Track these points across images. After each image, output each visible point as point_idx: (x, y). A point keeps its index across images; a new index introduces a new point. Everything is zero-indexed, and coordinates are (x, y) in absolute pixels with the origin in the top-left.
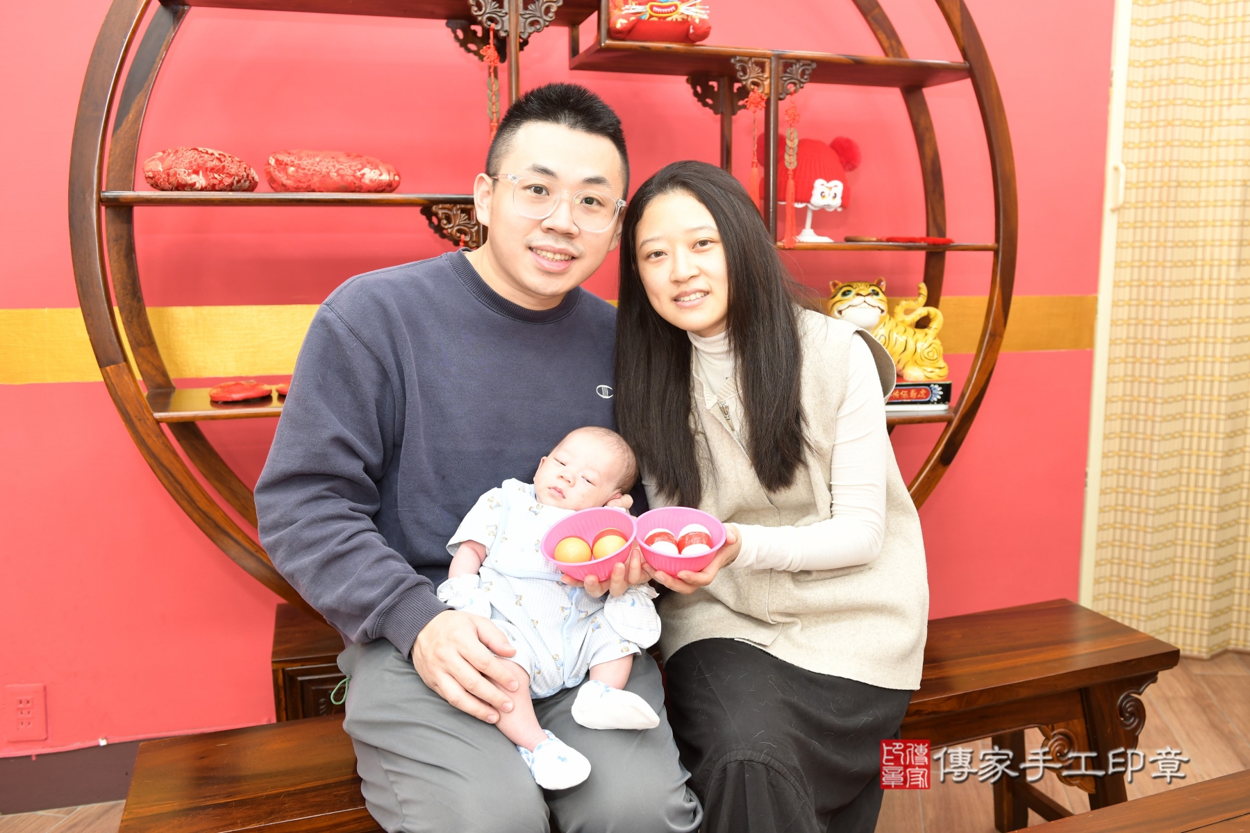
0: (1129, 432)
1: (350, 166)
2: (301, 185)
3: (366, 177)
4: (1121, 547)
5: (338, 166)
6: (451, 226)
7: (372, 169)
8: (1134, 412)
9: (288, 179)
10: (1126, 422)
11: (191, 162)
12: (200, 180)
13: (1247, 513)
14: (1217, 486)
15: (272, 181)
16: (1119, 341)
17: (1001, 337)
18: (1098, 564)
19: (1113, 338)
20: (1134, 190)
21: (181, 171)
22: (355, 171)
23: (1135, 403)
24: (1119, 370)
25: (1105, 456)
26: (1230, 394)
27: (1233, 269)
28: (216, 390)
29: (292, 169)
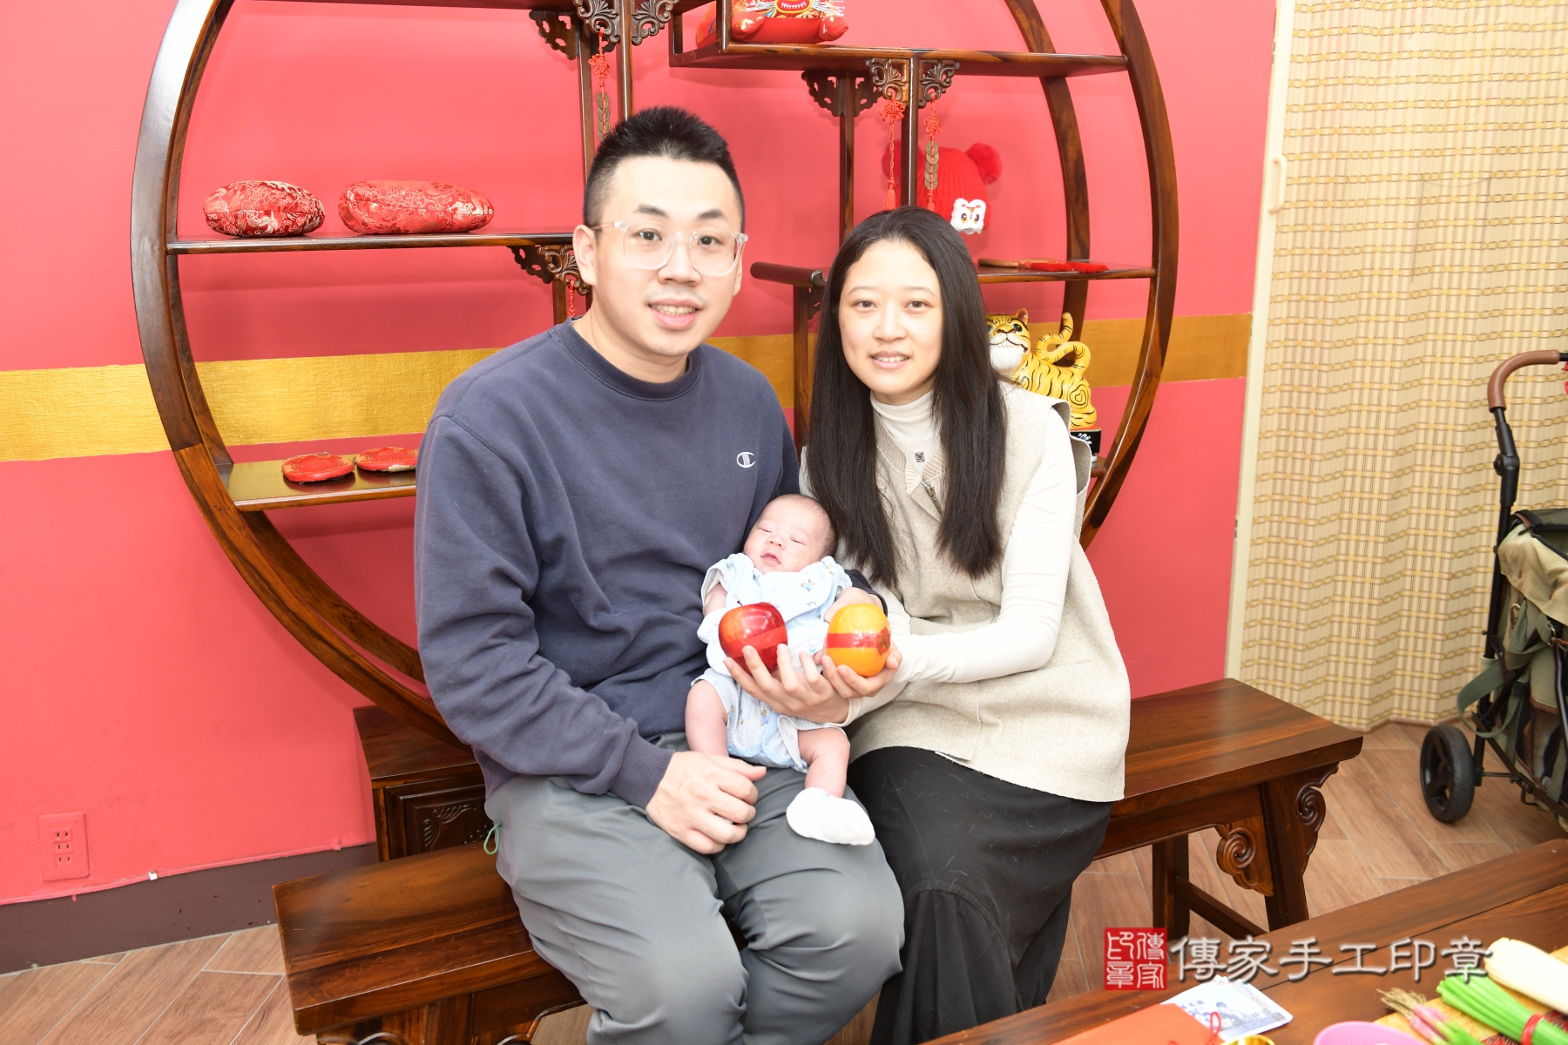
0: (1284, 472)
1: (440, 200)
2: (385, 224)
3: (458, 212)
4: (1273, 605)
6: (558, 270)
7: (463, 203)
8: (1291, 449)
9: (370, 216)
10: (1281, 461)
11: (261, 202)
12: (272, 223)
13: (1414, 563)
14: (1382, 533)
15: (347, 217)
16: (1274, 367)
17: (1158, 377)
18: (1247, 626)
19: (1268, 363)
20: (1295, 187)
21: (250, 212)
22: (445, 206)
23: (1292, 439)
24: (1274, 400)
25: (1257, 501)
26: (1399, 426)
27: (1405, 280)
28: (290, 466)
29: (375, 205)
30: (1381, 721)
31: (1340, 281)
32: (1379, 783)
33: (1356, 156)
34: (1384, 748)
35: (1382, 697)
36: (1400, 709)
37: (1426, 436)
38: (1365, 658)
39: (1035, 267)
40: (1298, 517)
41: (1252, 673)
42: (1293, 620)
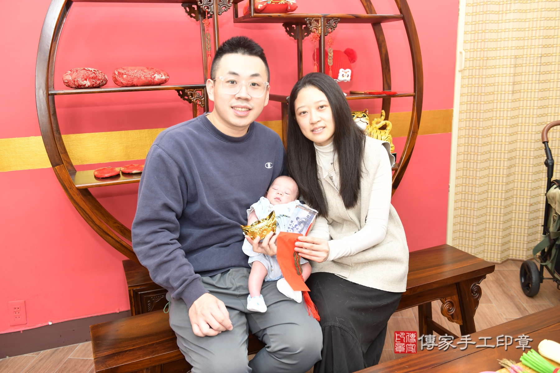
0: (467, 167)
1: (149, 74)
2: (129, 83)
3: (156, 78)
4: (464, 217)
5: (144, 74)
6: (193, 98)
7: (158, 74)
8: (469, 159)
9: (123, 80)
10: (465, 163)
11: (83, 75)
12: (88, 83)
13: (516, 200)
14: (504, 189)
15: (116, 81)
16: (462, 129)
17: (417, 133)
18: (454, 225)
19: (460, 127)
20: (468, 62)
21: (79, 79)
22: (151, 75)
23: (469, 155)
24: (462, 141)
25: (457, 178)
26: (509, 149)
27: (510, 95)
28: (96, 172)
29: (125, 76)
30: (505, 259)
31: (486, 96)
32: (505, 283)
33: (491, 49)
34: (507, 269)
35: (505, 250)
36: (513, 254)
37: (520, 153)
38: (499, 236)
39: (370, 93)
40: (472, 184)
41: (457, 242)
42: (472, 222)
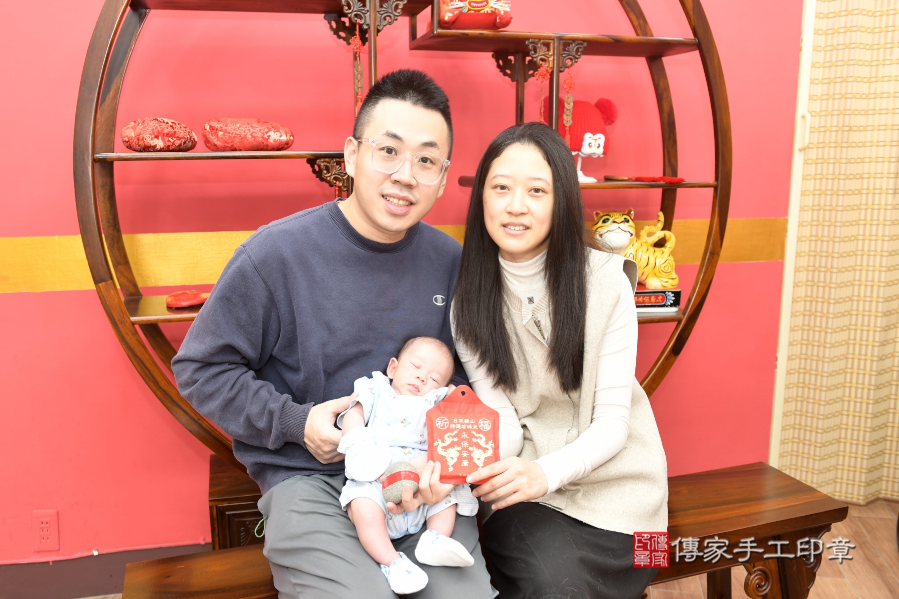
0: (809, 325)
1: (260, 130)
2: (227, 145)
3: (271, 138)
5: (252, 130)
6: (329, 175)
7: (275, 132)
8: (813, 310)
9: (218, 140)
10: (807, 318)
11: (153, 130)
12: (159, 143)
13: (897, 390)
14: (874, 368)
15: (207, 142)
16: (803, 254)
17: (718, 254)
18: (783, 429)
19: (799, 251)
20: (816, 134)
21: (146, 136)
22: (263, 134)
23: (814, 303)
24: (803, 276)
25: (791, 344)
26: (886, 296)
27: (890, 197)
28: (171, 298)
29: (221, 133)
30: (873, 498)
31: (846, 197)
32: (869, 541)
33: (857, 112)
34: (874, 516)
35: (874, 481)
36: (886, 490)
38: (863, 454)
39: (637, 180)
40: (818, 356)
41: (787, 461)
42: (814, 426)
